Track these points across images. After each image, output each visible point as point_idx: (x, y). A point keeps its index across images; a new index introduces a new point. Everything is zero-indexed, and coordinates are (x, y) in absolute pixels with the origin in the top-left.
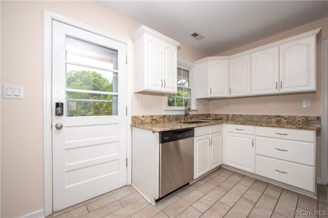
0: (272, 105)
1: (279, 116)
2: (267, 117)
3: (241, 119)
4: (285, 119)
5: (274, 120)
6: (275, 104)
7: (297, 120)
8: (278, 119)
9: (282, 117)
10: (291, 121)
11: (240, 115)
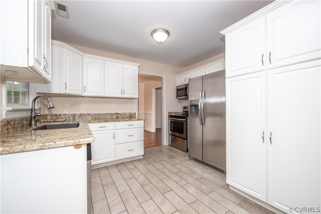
0: (113, 105)
1: (118, 113)
2: (110, 114)
3: (89, 118)
4: (121, 115)
5: (114, 117)
6: (115, 105)
7: (127, 116)
8: (117, 115)
9: (119, 114)
10: (124, 116)
11: (88, 114)
